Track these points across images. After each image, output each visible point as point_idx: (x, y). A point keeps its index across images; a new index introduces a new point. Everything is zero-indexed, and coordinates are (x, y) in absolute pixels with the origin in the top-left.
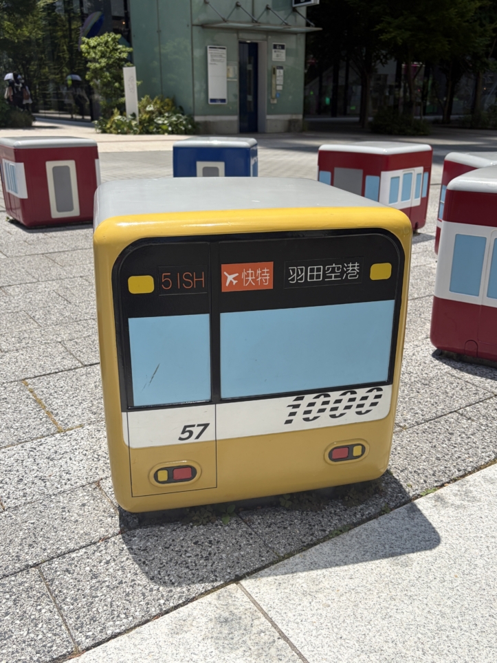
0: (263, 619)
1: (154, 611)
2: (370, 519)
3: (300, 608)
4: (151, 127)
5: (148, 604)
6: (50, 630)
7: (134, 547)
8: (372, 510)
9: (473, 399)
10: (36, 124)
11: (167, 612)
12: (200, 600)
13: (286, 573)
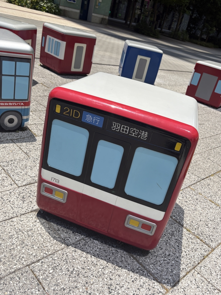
4: (37, 6)
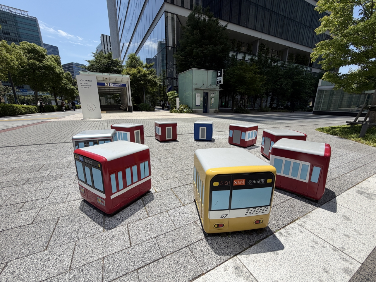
0: (245, 268)
1: (218, 263)
2: (264, 238)
3: (253, 266)
4: (182, 112)
5: (216, 261)
6: (196, 266)
7: (209, 243)
8: (264, 236)
9: (282, 201)
10: (156, 110)
11: (221, 264)
12: (229, 261)
13: (247, 254)
